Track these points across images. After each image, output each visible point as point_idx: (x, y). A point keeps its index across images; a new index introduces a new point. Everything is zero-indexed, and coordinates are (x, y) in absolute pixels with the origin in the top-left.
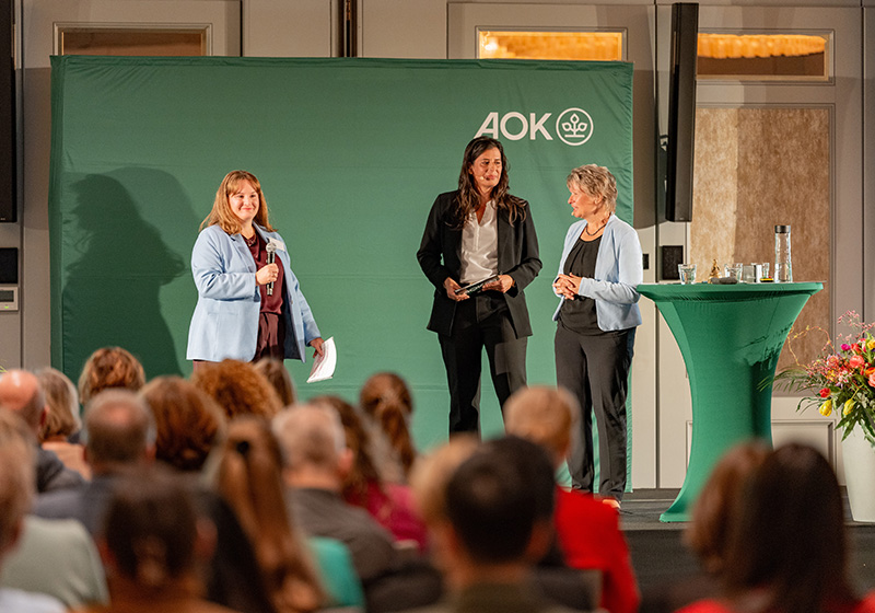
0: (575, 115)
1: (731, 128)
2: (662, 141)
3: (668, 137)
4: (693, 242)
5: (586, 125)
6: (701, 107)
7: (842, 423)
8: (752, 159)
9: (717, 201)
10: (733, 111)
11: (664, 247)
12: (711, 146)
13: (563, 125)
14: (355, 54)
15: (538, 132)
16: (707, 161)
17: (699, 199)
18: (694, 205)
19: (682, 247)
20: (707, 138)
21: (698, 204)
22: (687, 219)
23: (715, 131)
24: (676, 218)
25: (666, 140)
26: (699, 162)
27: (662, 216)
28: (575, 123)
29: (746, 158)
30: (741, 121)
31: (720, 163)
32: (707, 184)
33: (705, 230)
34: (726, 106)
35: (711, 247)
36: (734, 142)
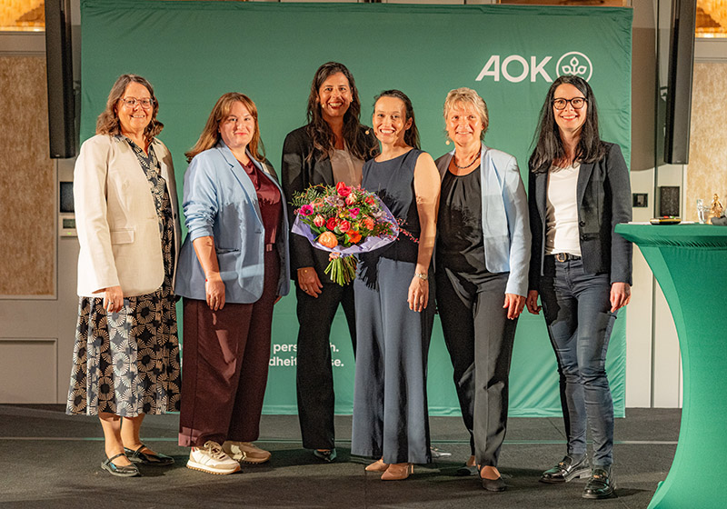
0: (574, 58)
2: (663, 92)
3: (668, 88)
4: (689, 183)
5: (585, 68)
6: (700, 62)
9: (712, 146)
11: (662, 187)
12: (707, 98)
13: (563, 68)
15: (539, 75)
16: (703, 111)
17: (695, 145)
18: (691, 150)
19: (678, 188)
20: (704, 90)
21: (695, 149)
22: (684, 161)
23: (711, 84)
24: (673, 161)
25: (666, 91)
26: (696, 112)
27: (661, 159)
28: (574, 66)
31: (715, 112)
32: (703, 131)
33: (700, 173)
35: (706, 189)
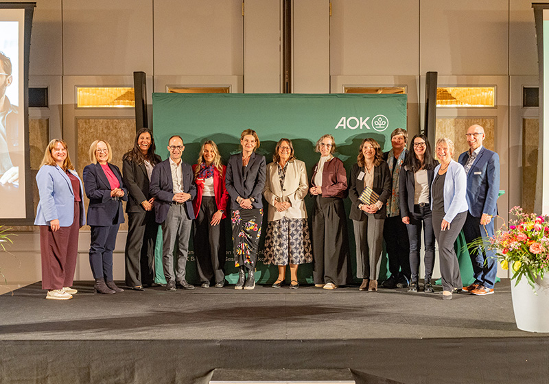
1: (452, 127)
6: (439, 118)
7: (515, 276)
8: (461, 140)
10: (453, 120)
14: (290, 92)
20: (441, 131)
23: (445, 128)
29: (458, 139)
30: (456, 124)
34: (449, 117)
36: (453, 132)
